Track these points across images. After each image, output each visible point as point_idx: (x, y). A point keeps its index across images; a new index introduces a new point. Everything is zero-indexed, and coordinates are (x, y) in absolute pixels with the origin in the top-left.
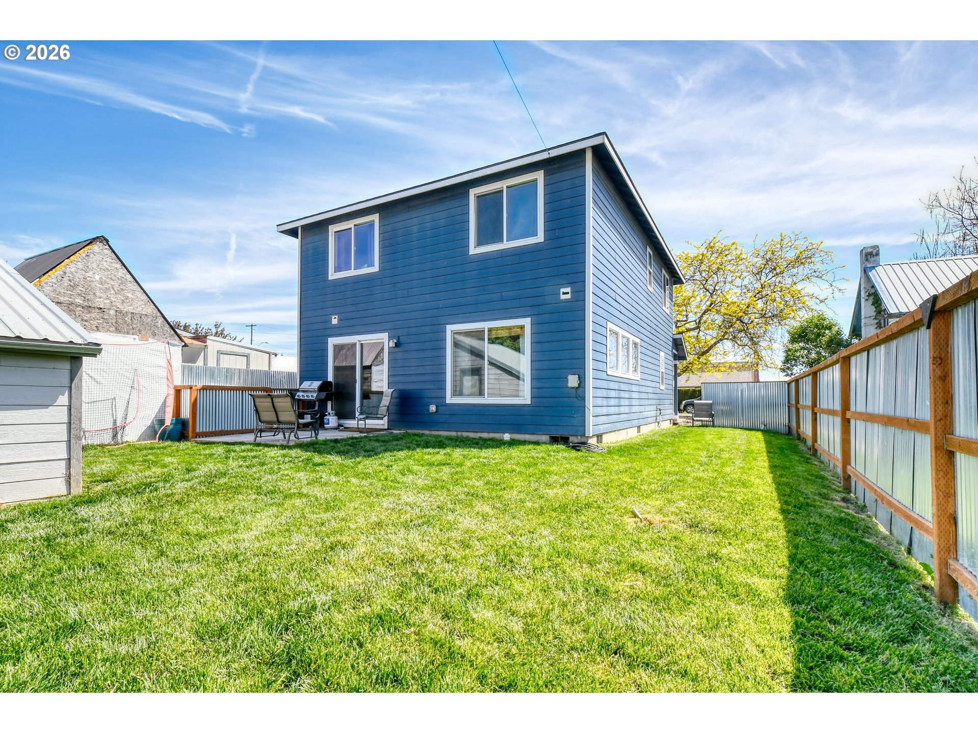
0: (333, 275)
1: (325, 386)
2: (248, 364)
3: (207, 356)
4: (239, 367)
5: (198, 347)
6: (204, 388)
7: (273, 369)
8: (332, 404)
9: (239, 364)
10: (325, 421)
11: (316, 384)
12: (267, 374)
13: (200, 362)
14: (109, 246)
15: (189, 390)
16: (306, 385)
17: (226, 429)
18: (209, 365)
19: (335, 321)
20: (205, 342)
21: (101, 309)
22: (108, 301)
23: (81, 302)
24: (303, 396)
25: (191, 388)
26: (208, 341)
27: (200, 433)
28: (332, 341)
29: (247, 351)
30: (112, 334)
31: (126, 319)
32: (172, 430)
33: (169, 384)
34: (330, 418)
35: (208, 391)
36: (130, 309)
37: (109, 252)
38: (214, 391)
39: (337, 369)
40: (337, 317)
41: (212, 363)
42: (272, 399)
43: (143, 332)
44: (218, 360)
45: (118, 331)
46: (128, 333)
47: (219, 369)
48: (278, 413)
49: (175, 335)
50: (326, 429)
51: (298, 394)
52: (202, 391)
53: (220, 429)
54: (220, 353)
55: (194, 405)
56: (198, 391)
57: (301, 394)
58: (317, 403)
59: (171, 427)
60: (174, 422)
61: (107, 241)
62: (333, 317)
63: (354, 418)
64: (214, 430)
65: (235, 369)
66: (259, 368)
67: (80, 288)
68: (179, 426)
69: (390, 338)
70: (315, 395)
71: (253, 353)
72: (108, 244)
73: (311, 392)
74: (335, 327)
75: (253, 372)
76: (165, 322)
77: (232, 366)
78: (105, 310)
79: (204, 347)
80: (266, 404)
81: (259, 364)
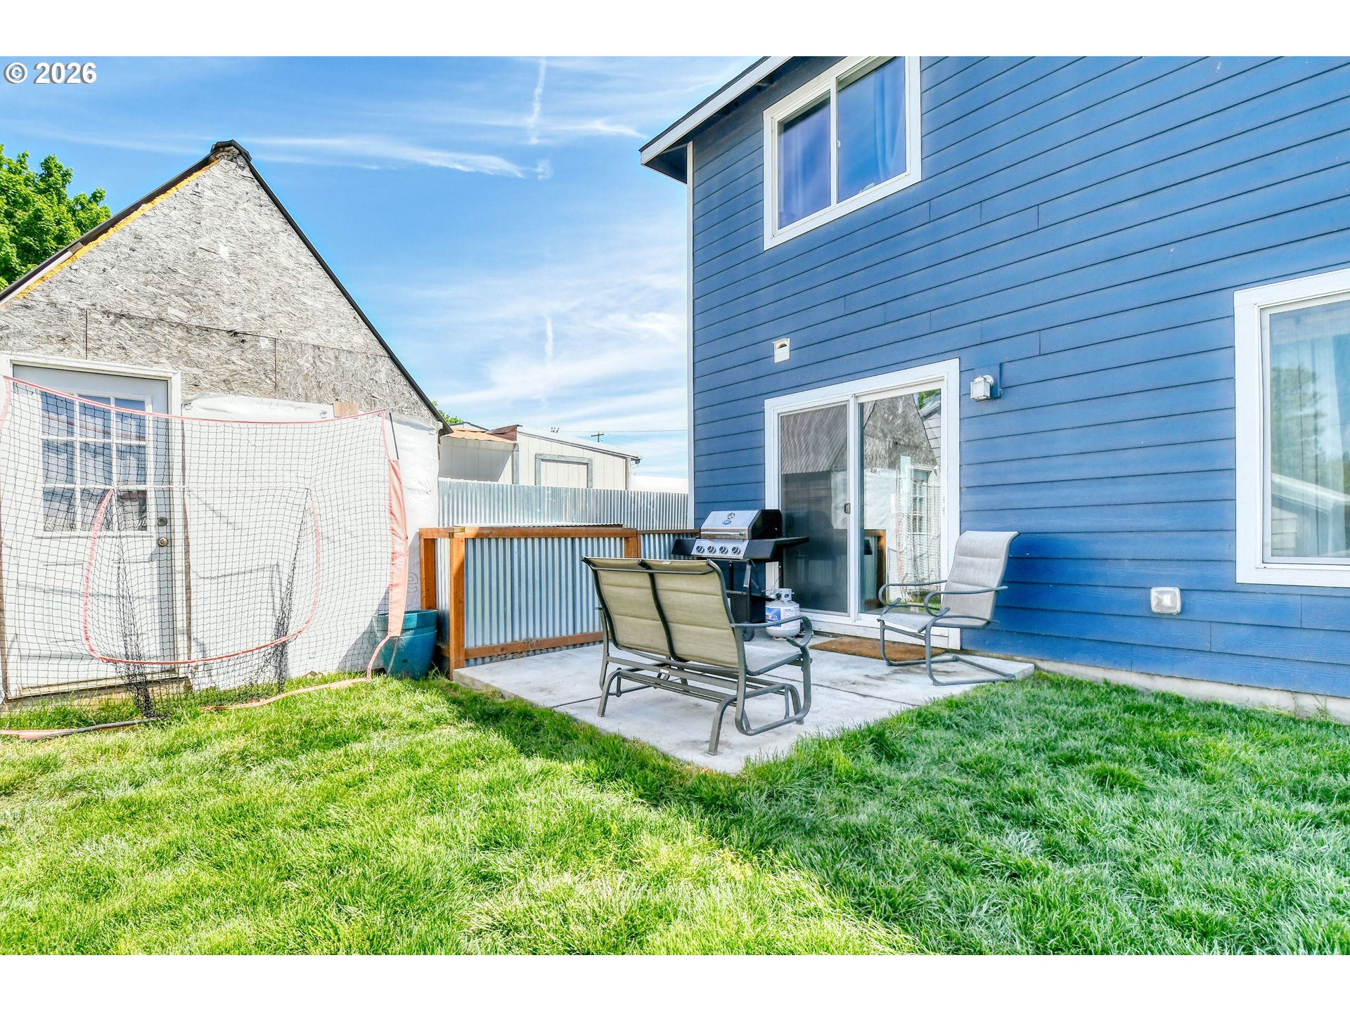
0: (774, 236)
1: (767, 525)
2: (589, 479)
3: (517, 465)
4: (574, 485)
5: (502, 447)
6: (484, 535)
7: (632, 488)
8: (781, 571)
9: (572, 478)
10: (769, 615)
11: (744, 519)
12: (623, 498)
13: (505, 479)
14: (252, 170)
15: (447, 540)
16: (716, 520)
17: (538, 635)
18: (522, 483)
19: (782, 354)
20: (514, 438)
21: (236, 334)
22: (255, 315)
23: (183, 315)
24: (711, 549)
25: (451, 535)
26: (519, 436)
27: (477, 649)
28: (775, 408)
29: (588, 454)
30: (265, 400)
31: (301, 362)
32: (411, 644)
33: (395, 527)
34: (782, 609)
35: (493, 541)
36: (310, 337)
37: (252, 186)
38: (508, 541)
39: (787, 480)
40: (787, 342)
41: (526, 479)
42: (652, 576)
43: (344, 397)
44: (537, 472)
45: (277, 390)
46: (307, 399)
47: (539, 491)
48: (674, 627)
49: (421, 403)
50: (770, 637)
51: (699, 543)
52: (478, 541)
53: (524, 636)
54: (541, 459)
55: (460, 577)
56: (470, 543)
57: (705, 544)
58: (748, 567)
59: (408, 636)
60: (414, 624)
61: (247, 159)
62: (777, 344)
63: (842, 608)
64: (509, 640)
65: (566, 490)
66: (609, 487)
67: (180, 280)
68: (430, 633)
69: (967, 374)
70: (743, 546)
71: (598, 459)
72: (250, 166)
73: (731, 538)
74: (785, 369)
75: (598, 494)
76: (397, 371)
77: (562, 484)
78: (245, 338)
79: (511, 448)
80: (631, 592)
81: (609, 477)
